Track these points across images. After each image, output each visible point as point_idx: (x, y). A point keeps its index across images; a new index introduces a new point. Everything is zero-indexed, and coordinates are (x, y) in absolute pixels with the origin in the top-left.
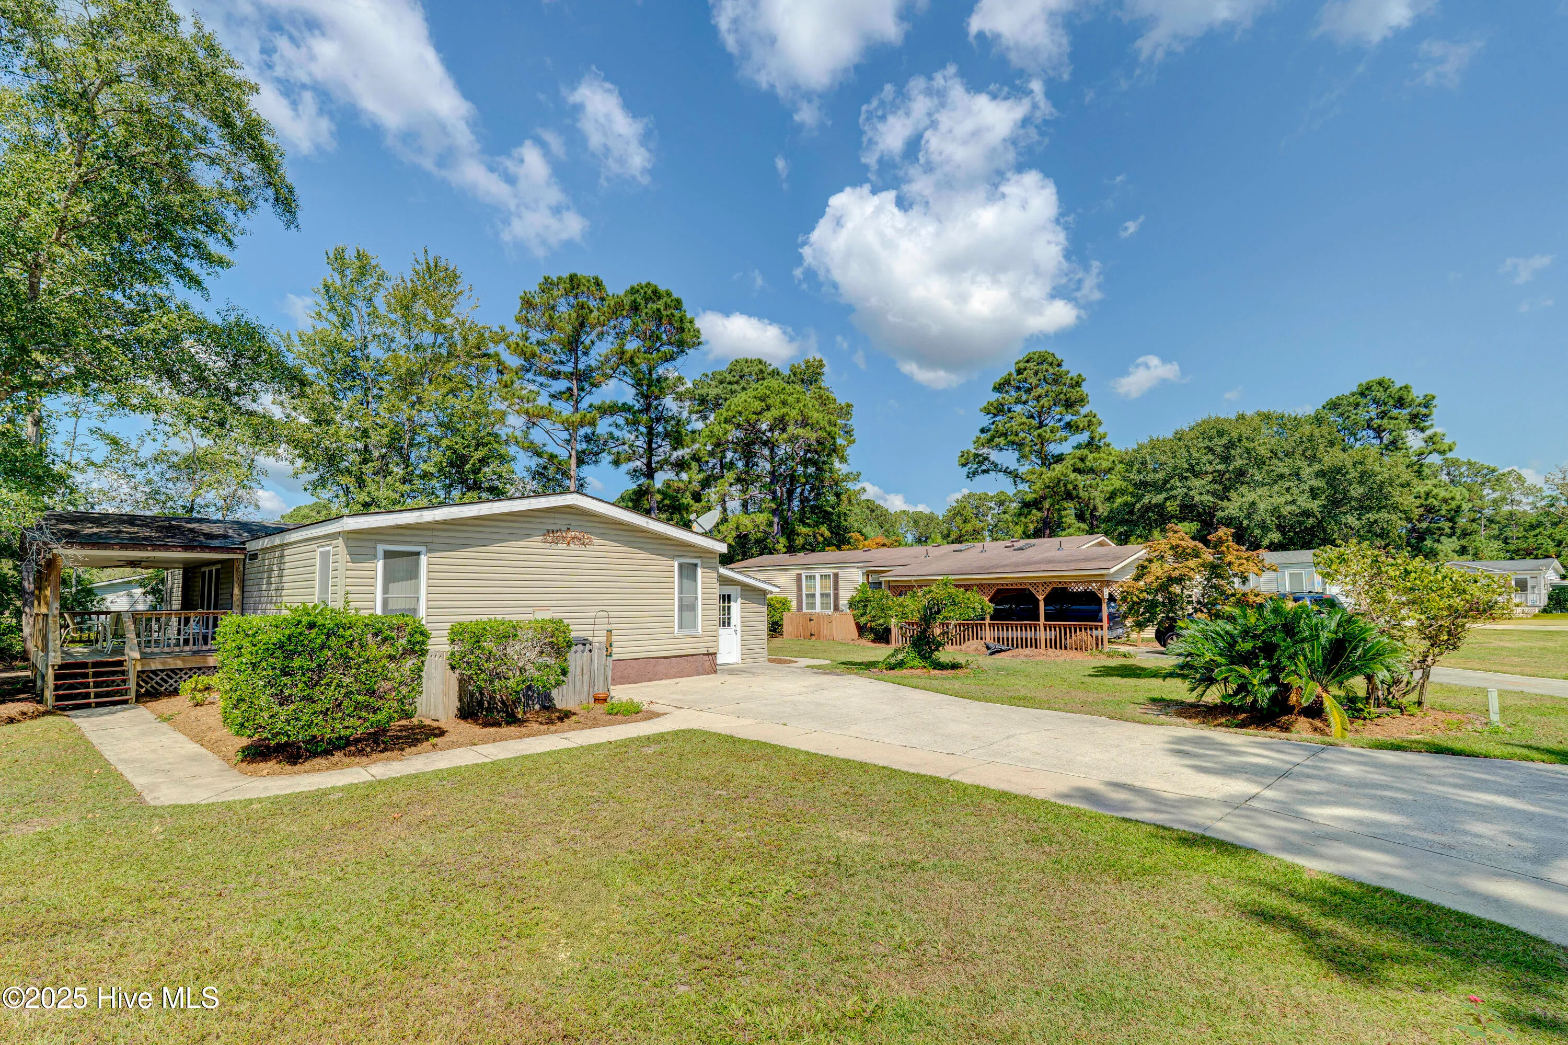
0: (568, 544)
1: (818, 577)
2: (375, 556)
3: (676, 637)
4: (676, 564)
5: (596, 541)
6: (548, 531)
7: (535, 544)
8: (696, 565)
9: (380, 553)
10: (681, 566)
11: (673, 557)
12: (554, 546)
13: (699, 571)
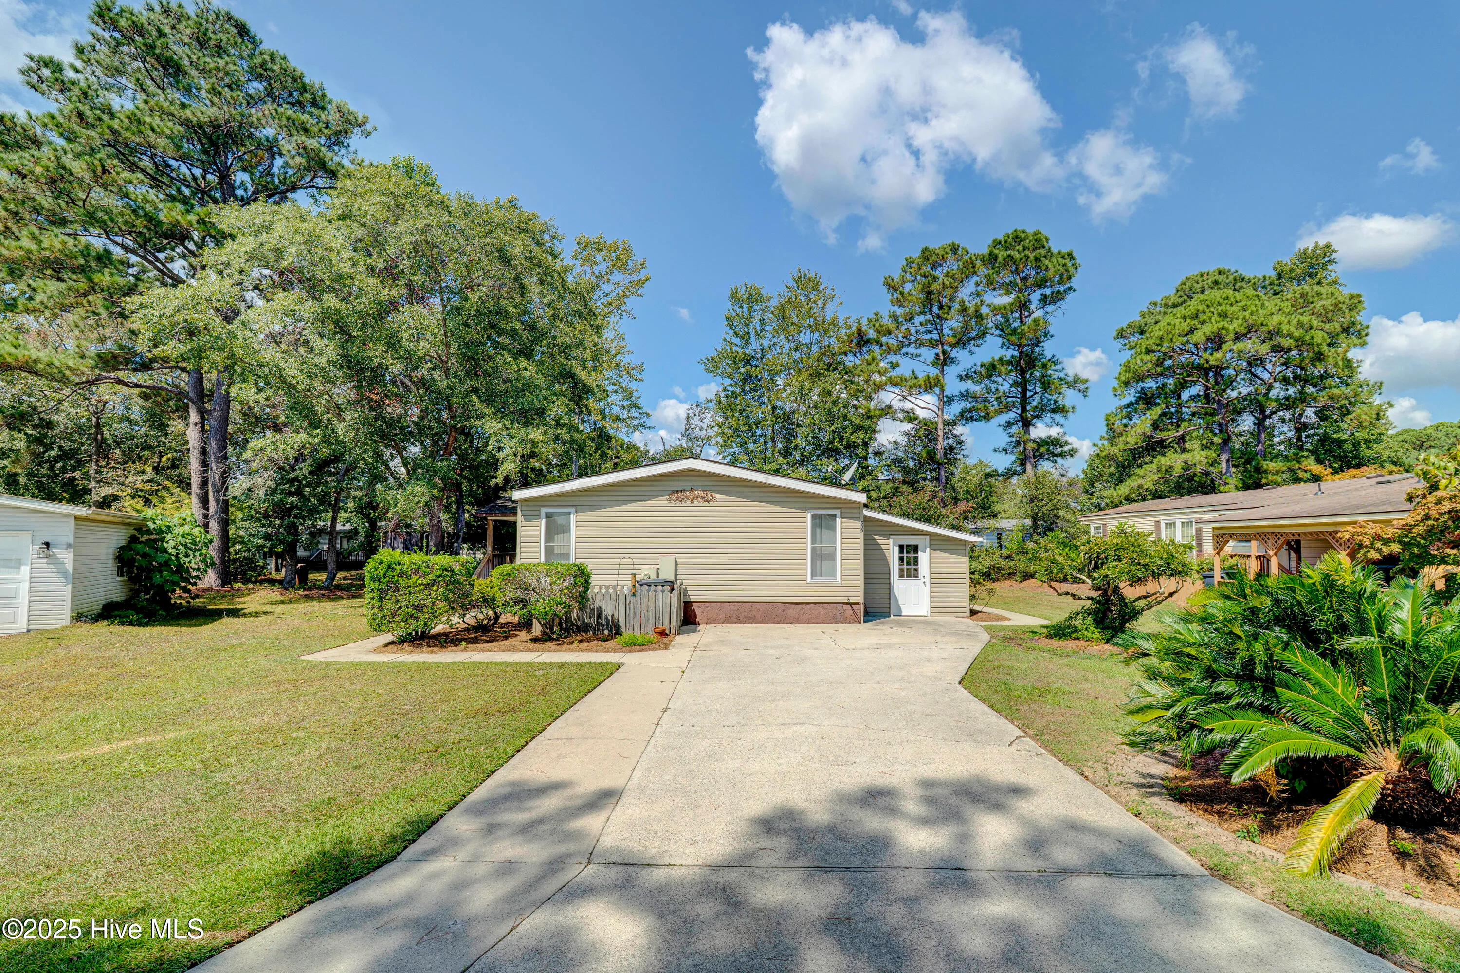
0: (692, 501)
1: (1178, 524)
2: (539, 517)
3: (808, 585)
4: (809, 515)
5: (719, 497)
6: (673, 492)
7: (662, 503)
8: (834, 516)
9: (543, 515)
10: (813, 516)
11: (806, 509)
12: (679, 504)
13: (838, 521)
